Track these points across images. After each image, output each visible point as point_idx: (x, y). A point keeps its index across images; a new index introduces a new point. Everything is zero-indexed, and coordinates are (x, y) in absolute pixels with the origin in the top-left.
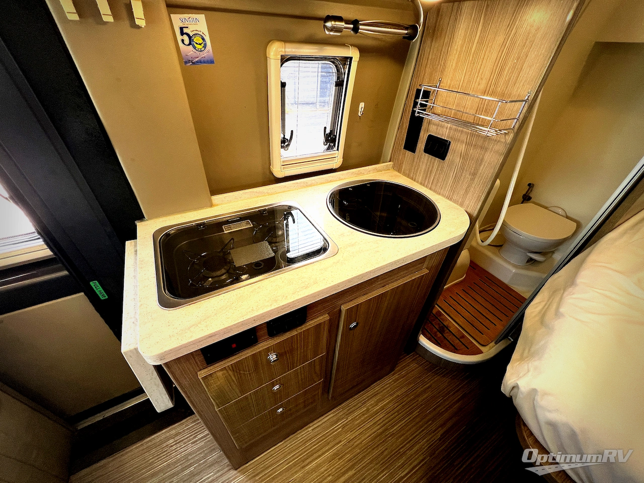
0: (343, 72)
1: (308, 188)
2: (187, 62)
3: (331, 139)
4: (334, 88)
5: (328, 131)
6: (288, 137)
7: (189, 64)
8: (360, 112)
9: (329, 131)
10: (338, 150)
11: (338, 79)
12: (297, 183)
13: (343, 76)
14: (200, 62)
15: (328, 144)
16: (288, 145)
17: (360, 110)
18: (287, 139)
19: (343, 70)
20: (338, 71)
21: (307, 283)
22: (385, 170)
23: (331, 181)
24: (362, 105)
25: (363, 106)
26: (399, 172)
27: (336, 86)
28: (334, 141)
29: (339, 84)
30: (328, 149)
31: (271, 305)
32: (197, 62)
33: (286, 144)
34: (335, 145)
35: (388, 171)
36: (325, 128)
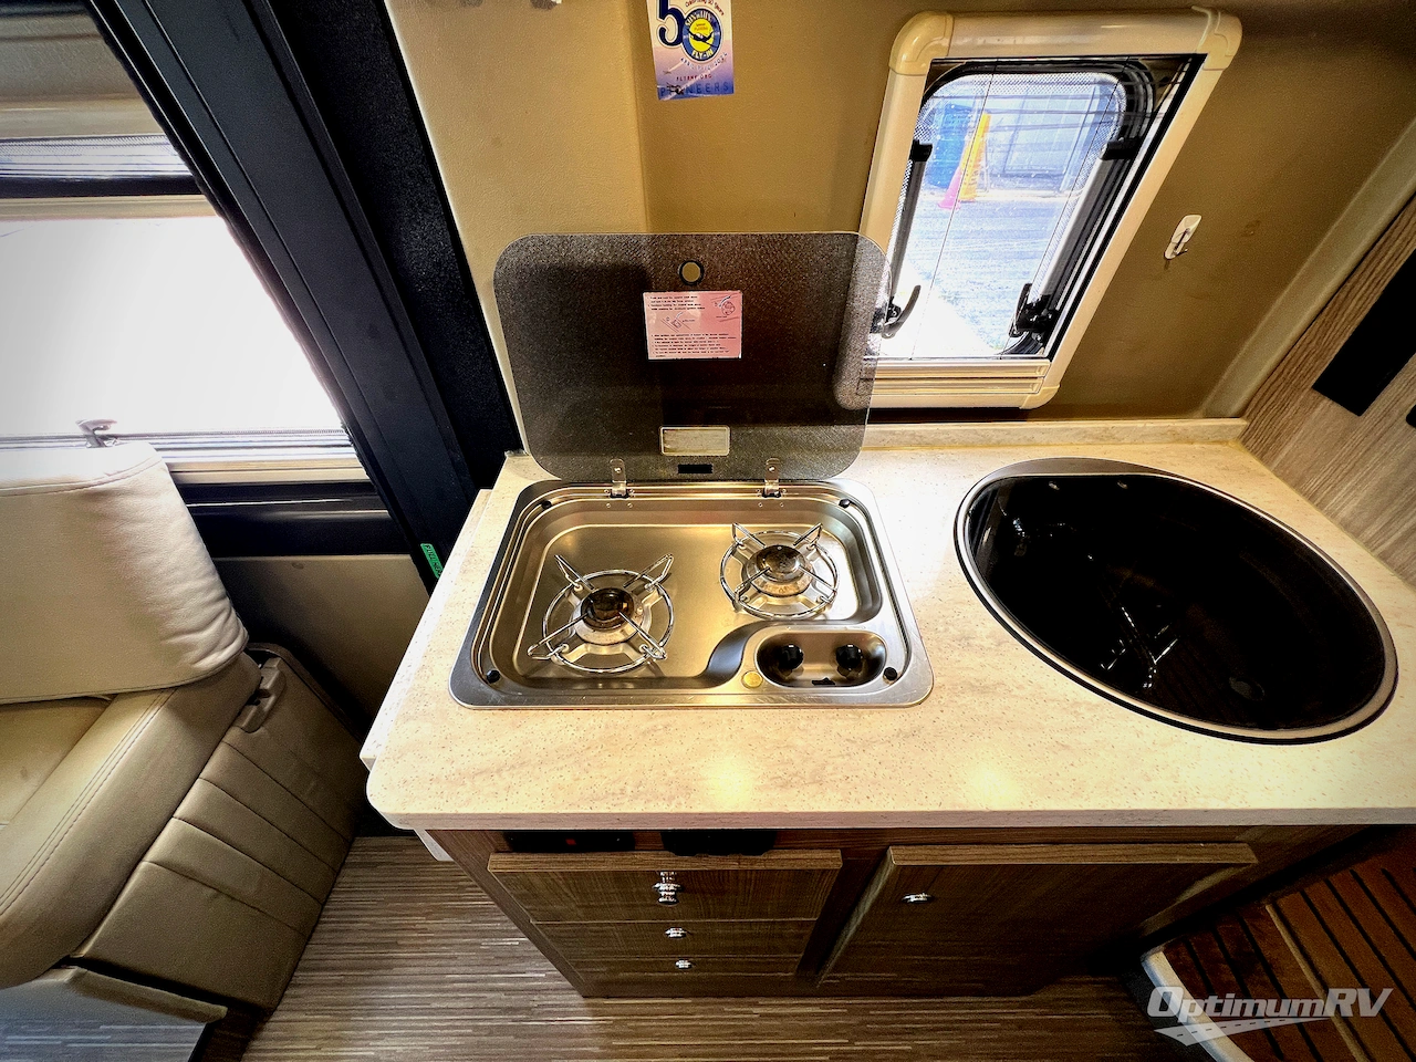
0: (1149, 110)
1: (919, 451)
2: (661, 93)
3: (1037, 321)
4: (1099, 162)
5: (1034, 297)
6: (901, 301)
7: (670, 97)
8: (1171, 246)
9: (1039, 297)
10: (1051, 357)
11: (1122, 133)
12: (893, 433)
13: (1145, 126)
14: (696, 90)
15: (1025, 334)
16: (894, 327)
17: (1175, 239)
18: (897, 309)
19: (1150, 102)
20: (1131, 105)
21: (791, 770)
22: (1207, 441)
23: (999, 444)
24: (1191, 223)
25: (1192, 228)
26: (1261, 459)
27: (1106, 157)
28: (1045, 328)
29: (1123, 152)
30: (1018, 350)
31: (672, 798)
32: (690, 90)
33: (892, 320)
34: (1045, 341)
35: (1219, 446)
36: (1027, 287)
